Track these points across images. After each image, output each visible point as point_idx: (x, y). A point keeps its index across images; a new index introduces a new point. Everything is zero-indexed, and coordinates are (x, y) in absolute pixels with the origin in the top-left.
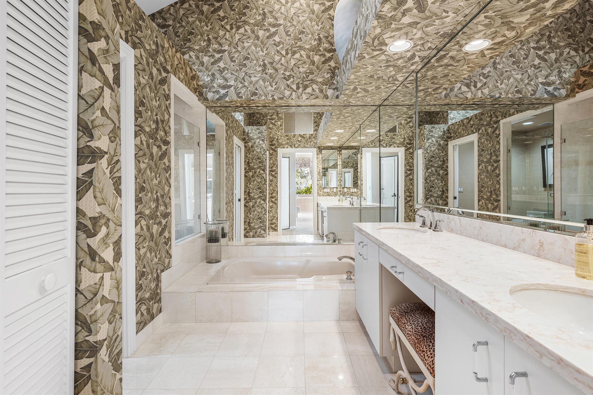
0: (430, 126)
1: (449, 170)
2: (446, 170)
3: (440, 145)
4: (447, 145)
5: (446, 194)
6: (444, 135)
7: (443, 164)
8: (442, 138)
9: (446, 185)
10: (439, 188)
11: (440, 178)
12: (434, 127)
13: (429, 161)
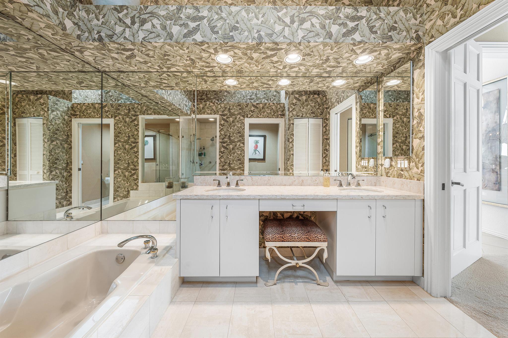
0: (55, 98)
1: (73, 144)
2: (70, 145)
3: (64, 119)
4: (71, 121)
5: (70, 166)
6: (68, 110)
7: (68, 138)
8: (66, 113)
9: (70, 157)
10: (63, 161)
11: (64, 151)
12: (59, 101)
13: (53, 133)
